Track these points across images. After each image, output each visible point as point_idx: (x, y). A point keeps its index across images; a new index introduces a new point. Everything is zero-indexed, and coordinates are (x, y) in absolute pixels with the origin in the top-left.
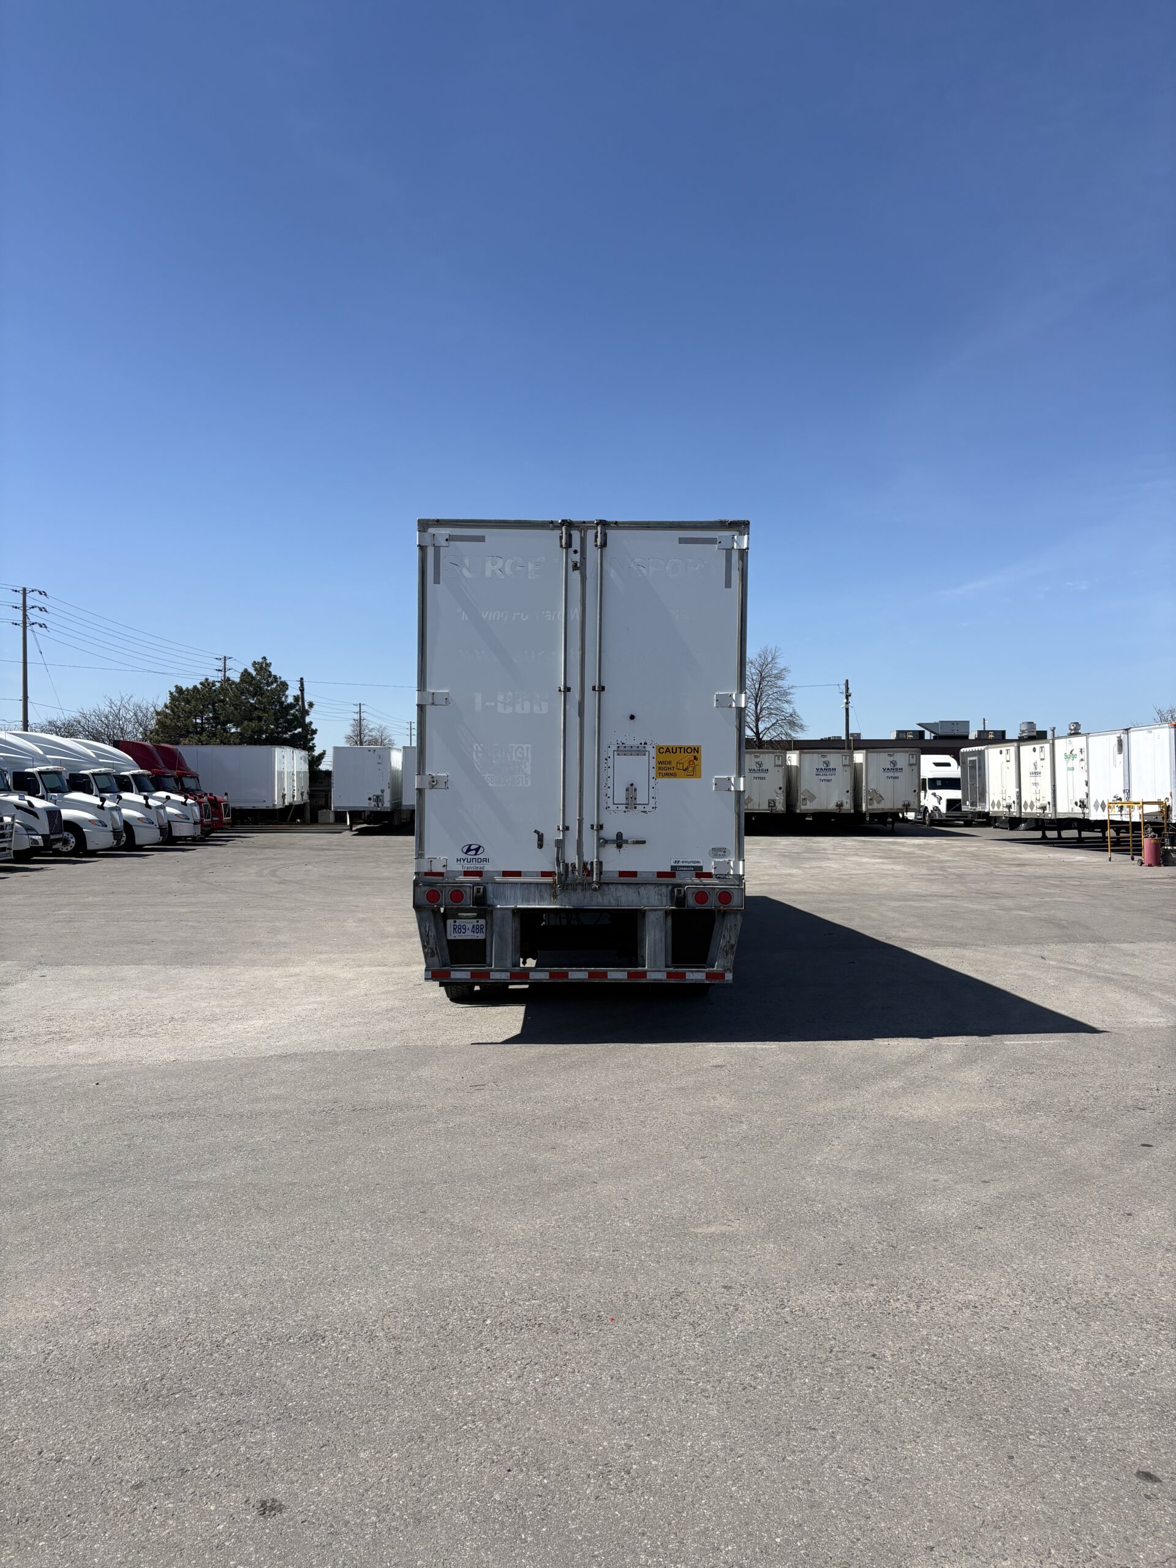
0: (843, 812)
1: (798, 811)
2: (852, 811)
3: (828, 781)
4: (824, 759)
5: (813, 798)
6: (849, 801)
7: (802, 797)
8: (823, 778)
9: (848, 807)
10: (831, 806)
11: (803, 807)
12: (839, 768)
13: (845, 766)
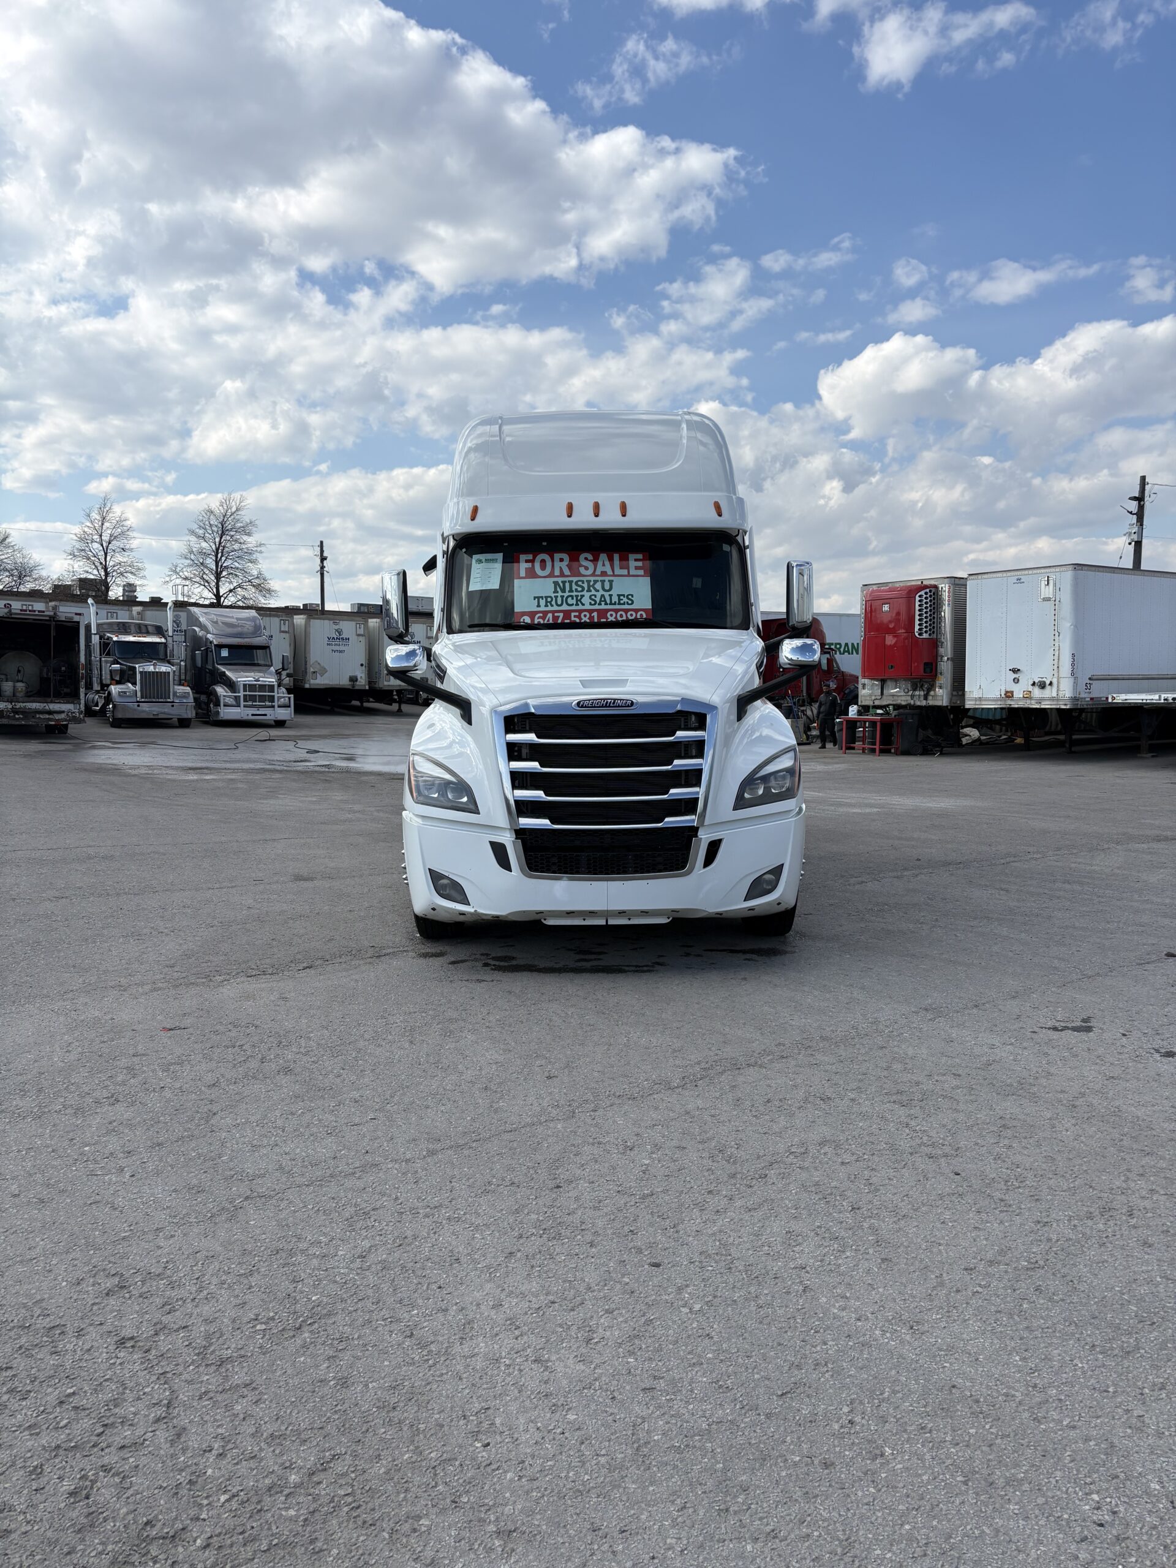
0: (357, 688)
1: (307, 686)
2: (367, 687)
3: (341, 652)
4: (337, 627)
5: (324, 671)
6: (363, 675)
7: (312, 670)
8: (337, 648)
9: (362, 682)
10: (344, 682)
11: (312, 682)
12: (353, 638)
13: (359, 635)
